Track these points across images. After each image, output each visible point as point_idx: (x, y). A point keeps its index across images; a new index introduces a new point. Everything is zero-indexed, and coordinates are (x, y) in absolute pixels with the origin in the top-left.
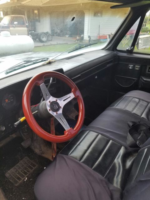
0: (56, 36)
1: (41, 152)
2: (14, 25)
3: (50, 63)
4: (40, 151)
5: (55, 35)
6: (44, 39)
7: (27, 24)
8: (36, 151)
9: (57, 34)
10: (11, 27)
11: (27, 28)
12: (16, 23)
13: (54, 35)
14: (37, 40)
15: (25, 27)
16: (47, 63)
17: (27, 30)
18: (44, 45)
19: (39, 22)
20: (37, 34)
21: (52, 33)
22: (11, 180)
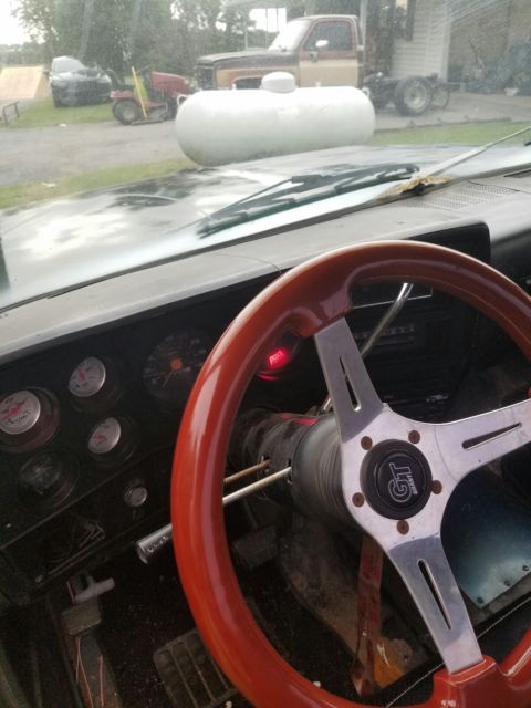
0: (467, 90)
1: (314, 590)
2: (315, 53)
3: (419, 191)
4: (311, 586)
5: (462, 89)
6: (417, 103)
7: (362, 48)
8: (296, 583)
9: (471, 83)
10: (304, 59)
11: (360, 60)
12: (321, 43)
13: (457, 88)
14: (391, 105)
15: (353, 58)
16: (405, 192)
17: (360, 68)
18: (411, 127)
19: (410, 39)
20: (393, 86)
21: (449, 80)
22: (168, 689)
